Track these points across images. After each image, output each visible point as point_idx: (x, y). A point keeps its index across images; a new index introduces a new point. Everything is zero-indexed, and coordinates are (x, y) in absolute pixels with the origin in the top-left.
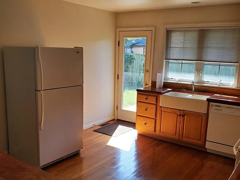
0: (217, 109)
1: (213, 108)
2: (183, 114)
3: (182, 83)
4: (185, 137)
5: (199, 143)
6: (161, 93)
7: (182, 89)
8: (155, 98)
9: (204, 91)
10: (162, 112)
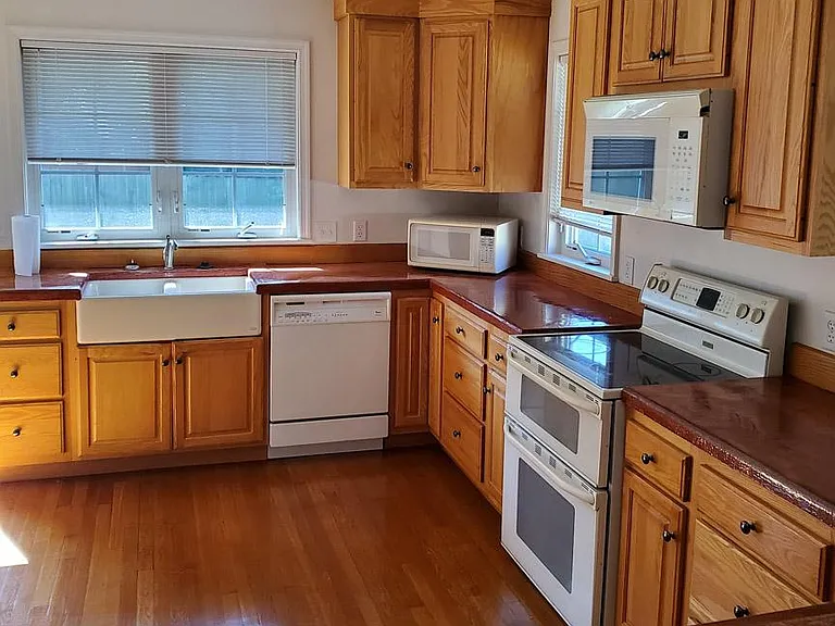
0: (293, 315)
1: (279, 314)
2: (178, 354)
3: (116, 243)
4: (194, 434)
5: (245, 436)
6: (77, 295)
7: (124, 268)
8: (53, 317)
9: (207, 264)
10: (93, 364)
